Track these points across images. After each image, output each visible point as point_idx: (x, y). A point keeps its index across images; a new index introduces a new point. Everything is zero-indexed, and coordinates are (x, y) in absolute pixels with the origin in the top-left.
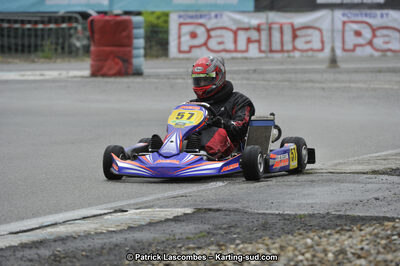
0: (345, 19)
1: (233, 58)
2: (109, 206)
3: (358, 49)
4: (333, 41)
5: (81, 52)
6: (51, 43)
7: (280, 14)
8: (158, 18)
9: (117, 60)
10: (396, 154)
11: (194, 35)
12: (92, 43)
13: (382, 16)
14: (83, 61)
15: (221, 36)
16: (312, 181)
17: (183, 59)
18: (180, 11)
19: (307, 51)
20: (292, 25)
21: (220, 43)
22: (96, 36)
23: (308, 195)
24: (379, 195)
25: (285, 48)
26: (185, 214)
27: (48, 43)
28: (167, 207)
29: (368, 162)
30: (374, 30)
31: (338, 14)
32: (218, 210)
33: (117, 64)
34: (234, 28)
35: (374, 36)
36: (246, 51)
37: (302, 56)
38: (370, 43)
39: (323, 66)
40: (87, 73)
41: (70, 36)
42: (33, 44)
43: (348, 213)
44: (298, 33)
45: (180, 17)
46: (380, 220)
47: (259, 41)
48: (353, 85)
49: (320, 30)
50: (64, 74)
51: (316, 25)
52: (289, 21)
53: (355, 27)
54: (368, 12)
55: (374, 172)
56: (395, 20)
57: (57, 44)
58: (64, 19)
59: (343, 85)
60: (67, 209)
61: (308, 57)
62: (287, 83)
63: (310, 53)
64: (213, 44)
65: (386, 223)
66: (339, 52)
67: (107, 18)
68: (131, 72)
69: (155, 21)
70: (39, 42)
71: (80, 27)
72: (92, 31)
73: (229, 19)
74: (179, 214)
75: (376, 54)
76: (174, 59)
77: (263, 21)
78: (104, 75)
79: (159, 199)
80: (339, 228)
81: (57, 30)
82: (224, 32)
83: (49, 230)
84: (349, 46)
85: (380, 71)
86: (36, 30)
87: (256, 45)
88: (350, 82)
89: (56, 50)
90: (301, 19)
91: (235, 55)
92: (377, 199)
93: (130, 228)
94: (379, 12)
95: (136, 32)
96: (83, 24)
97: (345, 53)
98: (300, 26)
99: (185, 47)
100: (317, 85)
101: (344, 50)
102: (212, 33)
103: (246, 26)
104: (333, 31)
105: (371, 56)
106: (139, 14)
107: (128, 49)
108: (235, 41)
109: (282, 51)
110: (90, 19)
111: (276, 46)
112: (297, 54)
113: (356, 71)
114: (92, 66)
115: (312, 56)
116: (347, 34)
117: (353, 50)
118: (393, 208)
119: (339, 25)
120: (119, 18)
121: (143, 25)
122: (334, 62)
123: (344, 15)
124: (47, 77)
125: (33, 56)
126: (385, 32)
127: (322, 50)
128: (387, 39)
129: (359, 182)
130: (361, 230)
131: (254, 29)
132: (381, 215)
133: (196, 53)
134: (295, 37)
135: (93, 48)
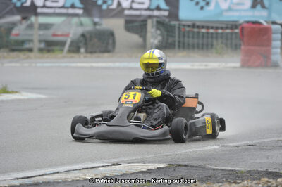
57: (226, 44)
135: (242, 47)
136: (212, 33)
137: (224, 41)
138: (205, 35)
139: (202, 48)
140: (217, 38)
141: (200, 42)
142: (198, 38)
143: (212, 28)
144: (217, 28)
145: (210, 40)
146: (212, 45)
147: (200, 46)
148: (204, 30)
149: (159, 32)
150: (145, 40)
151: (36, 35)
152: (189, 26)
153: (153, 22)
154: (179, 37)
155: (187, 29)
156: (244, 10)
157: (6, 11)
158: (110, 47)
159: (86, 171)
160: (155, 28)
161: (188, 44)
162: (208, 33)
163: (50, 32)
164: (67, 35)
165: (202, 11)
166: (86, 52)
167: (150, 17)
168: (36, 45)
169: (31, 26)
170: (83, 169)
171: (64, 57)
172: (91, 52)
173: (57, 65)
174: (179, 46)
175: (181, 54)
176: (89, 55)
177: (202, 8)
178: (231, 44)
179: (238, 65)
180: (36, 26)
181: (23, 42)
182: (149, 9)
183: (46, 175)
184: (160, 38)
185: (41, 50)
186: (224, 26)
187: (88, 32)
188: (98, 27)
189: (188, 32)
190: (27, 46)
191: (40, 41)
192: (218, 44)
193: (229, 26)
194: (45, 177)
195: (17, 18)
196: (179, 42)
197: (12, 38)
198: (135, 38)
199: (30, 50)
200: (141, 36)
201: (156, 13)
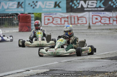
0: (93, 14)
1: (60, 26)
2: (25, 69)
3: (97, 23)
4: (89, 21)
5: (16, 25)
6: (7, 22)
7: (74, 13)
8: (38, 15)
9: (26, 27)
10: (108, 53)
11: (49, 20)
12: (19, 22)
13: (104, 13)
14: (17, 27)
15: (57, 20)
16: (84, 61)
17: (46, 27)
18: (45, 13)
19: (82, 24)
20: (77, 16)
21: (57, 22)
22: (20, 20)
23: (83, 65)
24: (103, 65)
25: (76, 23)
26: (47, 71)
27: (6, 22)
28: (41, 69)
29: (100, 56)
30: (101, 18)
31: (91, 13)
32: (57, 70)
33: (27, 28)
34: (61, 17)
35: (101, 19)
36: (64, 24)
37: (80, 25)
38: (100, 21)
39: (87, 28)
40: (18, 31)
41: (13, 20)
42: (2, 23)
43: (94, 70)
44: (79, 19)
45: (45, 14)
46: (104, 72)
47: (68, 21)
48: (95, 34)
49: (85, 18)
50: (11, 31)
51: (85, 16)
52: (77, 15)
53: (96, 17)
54: (100, 12)
55: (102, 59)
56: (107, 15)
57: (9, 22)
58: (11, 15)
59: (92, 34)
60: (12, 70)
61: (82, 25)
62: (76, 33)
63: (83, 24)
64: (54, 22)
65: (106, 73)
66: (91, 24)
67: (23, 15)
68: (30, 30)
69: (38, 16)
70: (4, 22)
71: (15, 18)
72: (19, 19)
73: (59, 15)
74: (45, 71)
75: (102, 24)
76: (43, 27)
77: (69, 15)
78: (23, 31)
79: (39, 67)
80: (92, 75)
81: (9, 18)
82: (58, 19)
83: (7, 76)
84: (94, 22)
85: (103, 29)
86: (3, 19)
87: (67, 22)
88: (94, 33)
89: (9, 24)
90: (80, 15)
91: (61, 25)
92: (103, 66)
93: (31, 75)
94: (102, 13)
95: (32, 19)
96: (16, 17)
97: (93, 25)
98: (80, 17)
99: (46, 23)
100: (85, 34)
101: (93, 23)
102: (54, 19)
103: (64, 17)
104: (89, 18)
105: (101, 25)
106: (33, 14)
107: (30, 24)
108: (61, 21)
109: (75, 24)
110: (19, 15)
111: (73, 22)
112: (79, 25)
113: (96, 30)
114: (19, 29)
115: (83, 25)
116: (93, 19)
117: (95, 24)
118: (108, 69)
119: (91, 16)
120: (27, 15)
121: (34, 17)
122: (90, 27)
123: (92, 13)
124: (6, 32)
125: (2, 26)
126: (105, 18)
127: (86, 23)
128: (105, 20)
129: (97, 61)
130: (98, 75)
131: (66, 18)
132: (104, 71)
133: (50, 25)
134: (78, 20)
146: (3, 23)
156: (14, 9)
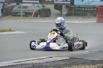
110: (97, 7)
114: (97, 20)
135: (97, 15)
136: (86, 10)
137: (91, 13)
138: (84, 11)
139: (83, 16)
140: (88, 12)
141: (82, 13)
142: (81, 12)
143: (86, 8)
144: (88, 8)
145: (85, 12)
146: (86, 14)
147: (82, 15)
148: (83, 9)
149: (67, 9)
150: (61, 12)
151: (22, 10)
152: (78, 7)
153: (64, 6)
154: (74, 11)
155: (77, 8)
157: (11, 1)
158: (49, 15)
159: (40, 60)
160: (65, 8)
161: (77, 14)
162: (85, 10)
163: (27, 9)
164: (33, 10)
165: (82, 2)
166: (40, 16)
167: (64, 4)
168: (22, 14)
169: (20, 7)
170: (39, 59)
171: (32, 18)
172: (42, 17)
173: (29, 21)
174: (74, 15)
175: (75, 18)
176: (41, 18)
177: (82, 1)
178: (93, 14)
179: (96, 22)
180: (22, 7)
181: (17, 13)
182: (63, 1)
183: (25, 61)
184: (67, 12)
185: (24, 16)
186: (91, 7)
187: (41, 9)
188: (44, 8)
189: (78, 9)
190: (18, 14)
191: (23, 13)
192: (88, 14)
193: (93, 7)
194: (25, 62)
195: (15, 4)
196: (74, 13)
197: (13, 11)
198: (58, 12)
199: (20, 16)
200: (60, 11)
201: (66, 3)
